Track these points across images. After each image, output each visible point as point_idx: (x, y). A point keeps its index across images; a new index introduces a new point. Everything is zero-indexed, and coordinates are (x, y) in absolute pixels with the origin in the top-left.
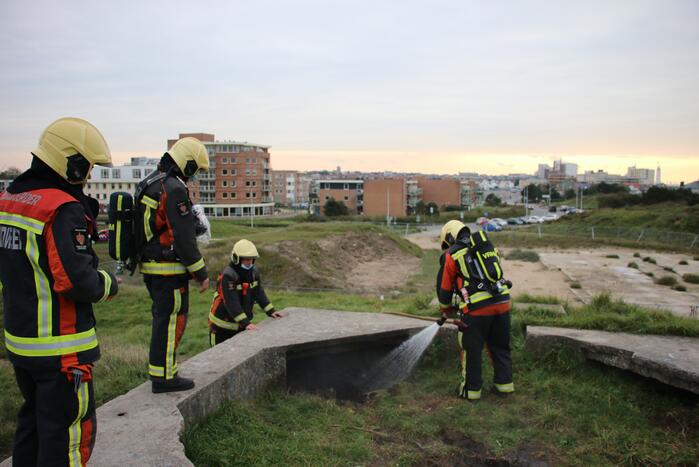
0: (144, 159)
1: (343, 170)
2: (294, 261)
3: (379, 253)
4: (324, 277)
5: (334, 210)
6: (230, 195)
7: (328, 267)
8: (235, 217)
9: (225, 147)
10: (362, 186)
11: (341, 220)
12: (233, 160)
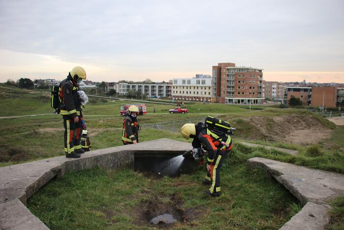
0: (201, 75)
1: (307, 82)
2: (257, 126)
3: (309, 126)
4: (271, 135)
5: (294, 102)
6: (241, 93)
7: (276, 131)
8: (243, 104)
9: (240, 69)
10: (311, 90)
11: (297, 108)
12: (244, 76)
